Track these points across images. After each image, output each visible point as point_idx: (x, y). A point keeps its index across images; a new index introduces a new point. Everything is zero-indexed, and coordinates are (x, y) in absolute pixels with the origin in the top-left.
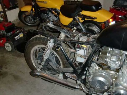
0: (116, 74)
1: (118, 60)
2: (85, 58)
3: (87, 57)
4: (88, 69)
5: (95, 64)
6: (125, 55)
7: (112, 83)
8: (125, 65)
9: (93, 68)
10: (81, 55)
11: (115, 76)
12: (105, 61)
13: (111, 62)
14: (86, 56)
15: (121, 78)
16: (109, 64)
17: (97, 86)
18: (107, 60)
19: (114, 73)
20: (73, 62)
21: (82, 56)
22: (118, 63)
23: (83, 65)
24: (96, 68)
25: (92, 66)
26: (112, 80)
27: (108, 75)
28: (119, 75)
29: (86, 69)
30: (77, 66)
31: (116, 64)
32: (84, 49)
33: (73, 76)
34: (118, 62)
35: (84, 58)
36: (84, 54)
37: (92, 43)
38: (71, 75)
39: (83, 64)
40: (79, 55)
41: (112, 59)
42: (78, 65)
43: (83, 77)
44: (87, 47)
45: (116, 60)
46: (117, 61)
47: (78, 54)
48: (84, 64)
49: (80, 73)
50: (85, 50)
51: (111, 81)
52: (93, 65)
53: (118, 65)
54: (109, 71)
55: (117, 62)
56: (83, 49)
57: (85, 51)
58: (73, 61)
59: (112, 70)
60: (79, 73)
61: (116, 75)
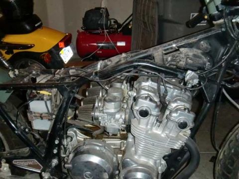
0: (122, 144)
1: (118, 109)
2: (50, 118)
3: (54, 117)
4: (60, 143)
5: (75, 129)
6: (132, 98)
7: (117, 165)
8: (135, 117)
9: (72, 138)
10: (41, 114)
11: (121, 148)
12: (92, 118)
13: (106, 117)
14: (52, 114)
15: (133, 149)
16: (102, 122)
17: (86, 177)
18: (97, 114)
19: (118, 142)
20: (27, 133)
21: (44, 115)
22: (121, 116)
23: (48, 135)
24: (78, 138)
25: (70, 135)
26: (117, 157)
27: (105, 148)
28: (128, 144)
29: (57, 142)
30: (37, 141)
31: (118, 120)
32: (45, 98)
33: (31, 163)
34: (120, 114)
35: (49, 120)
36: (46, 111)
37: (60, 83)
38: (27, 164)
39: (49, 132)
40: (37, 115)
41: (107, 109)
42: (38, 136)
43: (55, 162)
44: (50, 94)
45: (116, 110)
46: (118, 112)
47: (34, 113)
48: (50, 134)
49: (45, 156)
50: (48, 100)
51: (115, 159)
52: (71, 132)
53: (121, 121)
54: (106, 140)
55: (117, 116)
56: (42, 99)
57: (49, 103)
58: (27, 130)
59: (110, 134)
60: (43, 155)
61: (122, 146)
